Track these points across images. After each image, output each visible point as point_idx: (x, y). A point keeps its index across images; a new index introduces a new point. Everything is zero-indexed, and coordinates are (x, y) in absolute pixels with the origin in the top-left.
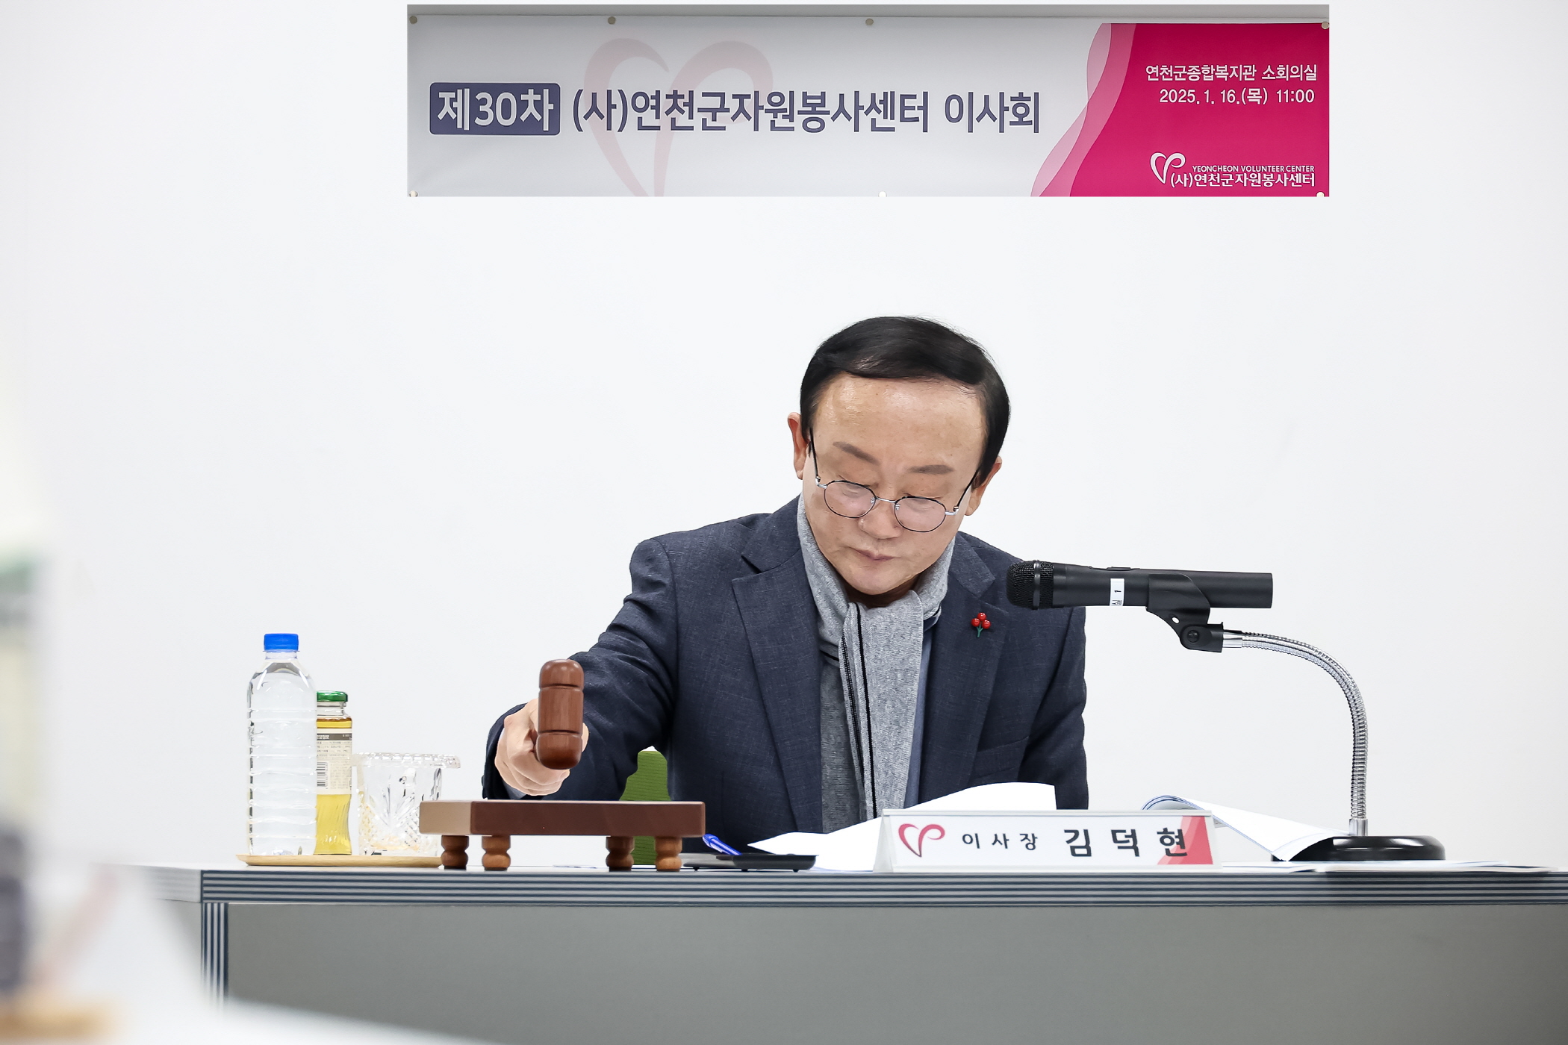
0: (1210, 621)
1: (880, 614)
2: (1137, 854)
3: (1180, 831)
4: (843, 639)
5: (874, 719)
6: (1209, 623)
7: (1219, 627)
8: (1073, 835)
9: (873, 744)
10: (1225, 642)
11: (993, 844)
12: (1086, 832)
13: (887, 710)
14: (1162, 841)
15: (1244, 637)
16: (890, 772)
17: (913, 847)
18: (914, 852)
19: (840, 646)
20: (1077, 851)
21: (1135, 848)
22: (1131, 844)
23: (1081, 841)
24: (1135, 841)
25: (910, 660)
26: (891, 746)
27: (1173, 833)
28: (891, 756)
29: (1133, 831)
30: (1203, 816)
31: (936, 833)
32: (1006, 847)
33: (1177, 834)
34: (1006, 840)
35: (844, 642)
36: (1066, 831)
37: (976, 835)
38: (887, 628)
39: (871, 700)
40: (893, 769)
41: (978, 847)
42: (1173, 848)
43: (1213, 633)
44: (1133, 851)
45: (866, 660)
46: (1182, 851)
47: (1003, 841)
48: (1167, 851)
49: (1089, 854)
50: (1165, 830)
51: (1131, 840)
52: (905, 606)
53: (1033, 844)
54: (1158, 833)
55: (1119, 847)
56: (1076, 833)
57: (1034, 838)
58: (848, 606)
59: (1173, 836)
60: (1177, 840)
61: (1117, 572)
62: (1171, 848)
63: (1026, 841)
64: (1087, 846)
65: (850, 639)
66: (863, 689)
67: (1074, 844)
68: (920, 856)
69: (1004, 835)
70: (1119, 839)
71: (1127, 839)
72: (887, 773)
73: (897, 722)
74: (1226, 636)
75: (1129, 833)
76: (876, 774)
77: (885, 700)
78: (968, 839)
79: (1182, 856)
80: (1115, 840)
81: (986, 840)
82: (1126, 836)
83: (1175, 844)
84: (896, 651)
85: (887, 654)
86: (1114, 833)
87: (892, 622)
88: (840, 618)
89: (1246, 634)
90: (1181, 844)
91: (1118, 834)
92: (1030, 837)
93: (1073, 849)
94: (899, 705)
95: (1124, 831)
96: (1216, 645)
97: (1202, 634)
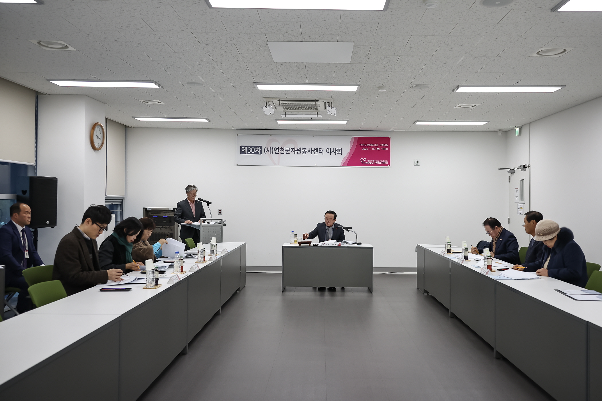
19: (327, 230)
38: (330, 229)
52: (331, 227)
58: (328, 228)
96: (349, 231)
97: (348, 231)
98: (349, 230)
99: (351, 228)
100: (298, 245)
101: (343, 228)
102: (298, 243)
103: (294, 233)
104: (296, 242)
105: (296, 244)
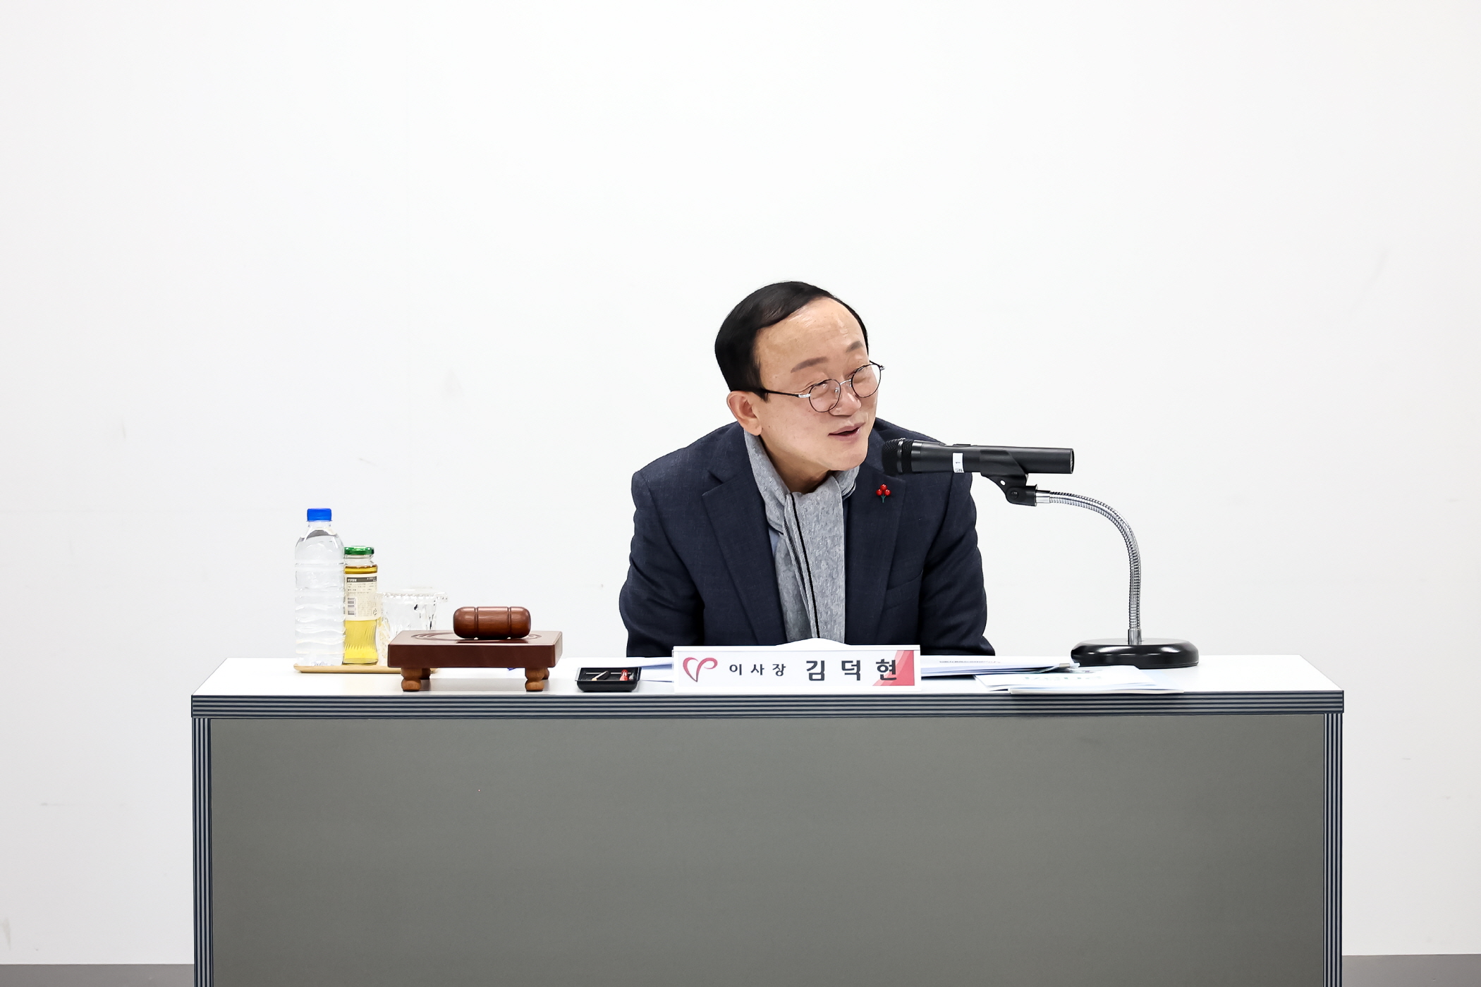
0: (1028, 484)
1: (810, 499)
2: (858, 679)
3: (894, 662)
4: (785, 521)
5: (814, 576)
6: (1027, 485)
7: (1033, 488)
8: (812, 664)
9: (815, 594)
10: (1038, 499)
11: (752, 672)
12: (823, 663)
13: (823, 568)
14: (879, 668)
15: (1051, 495)
16: (829, 612)
17: (692, 675)
18: (691, 676)
19: (783, 526)
20: (814, 677)
21: (858, 674)
22: (855, 671)
23: (818, 669)
24: (859, 669)
25: (836, 529)
26: (828, 593)
27: (888, 663)
28: (829, 601)
29: (858, 662)
30: (913, 651)
31: (711, 664)
32: (761, 674)
33: (891, 663)
34: (762, 669)
35: (786, 523)
36: (808, 662)
37: (740, 666)
38: (816, 509)
39: (810, 562)
40: (831, 610)
41: (741, 674)
42: (886, 675)
43: (1029, 492)
44: (856, 676)
45: (803, 535)
46: (894, 676)
47: (759, 670)
48: (882, 677)
49: (823, 679)
50: (883, 661)
51: (856, 668)
52: (827, 490)
53: (782, 672)
54: (877, 663)
55: (846, 674)
56: (815, 663)
57: (783, 667)
58: (786, 497)
59: (888, 665)
60: (890, 668)
61: (958, 448)
62: (884, 674)
63: (777, 670)
64: (822, 674)
65: (790, 520)
66: (803, 556)
67: (812, 671)
68: (697, 681)
69: (761, 665)
70: (846, 668)
71: (853, 667)
72: (827, 613)
73: (831, 575)
74: (1037, 494)
75: (855, 663)
76: (819, 616)
77: (821, 561)
78: (734, 668)
79: (892, 681)
80: (844, 669)
81: (747, 669)
82: (852, 666)
83: (888, 671)
84: (824, 524)
85: (818, 527)
86: (844, 663)
87: (818, 504)
88: (781, 506)
89: (1053, 493)
90: (893, 671)
91: (846, 664)
92: (780, 667)
93: (811, 675)
94: (830, 562)
95: (852, 662)
96: (1031, 501)
97: (1020, 493)
98: (1032, 479)
99: (1061, 462)
100: (390, 684)
101: (958, 464)
102: (383, 663)
103: (345, 529)
104: (367, 653)
105: (368, 669)
